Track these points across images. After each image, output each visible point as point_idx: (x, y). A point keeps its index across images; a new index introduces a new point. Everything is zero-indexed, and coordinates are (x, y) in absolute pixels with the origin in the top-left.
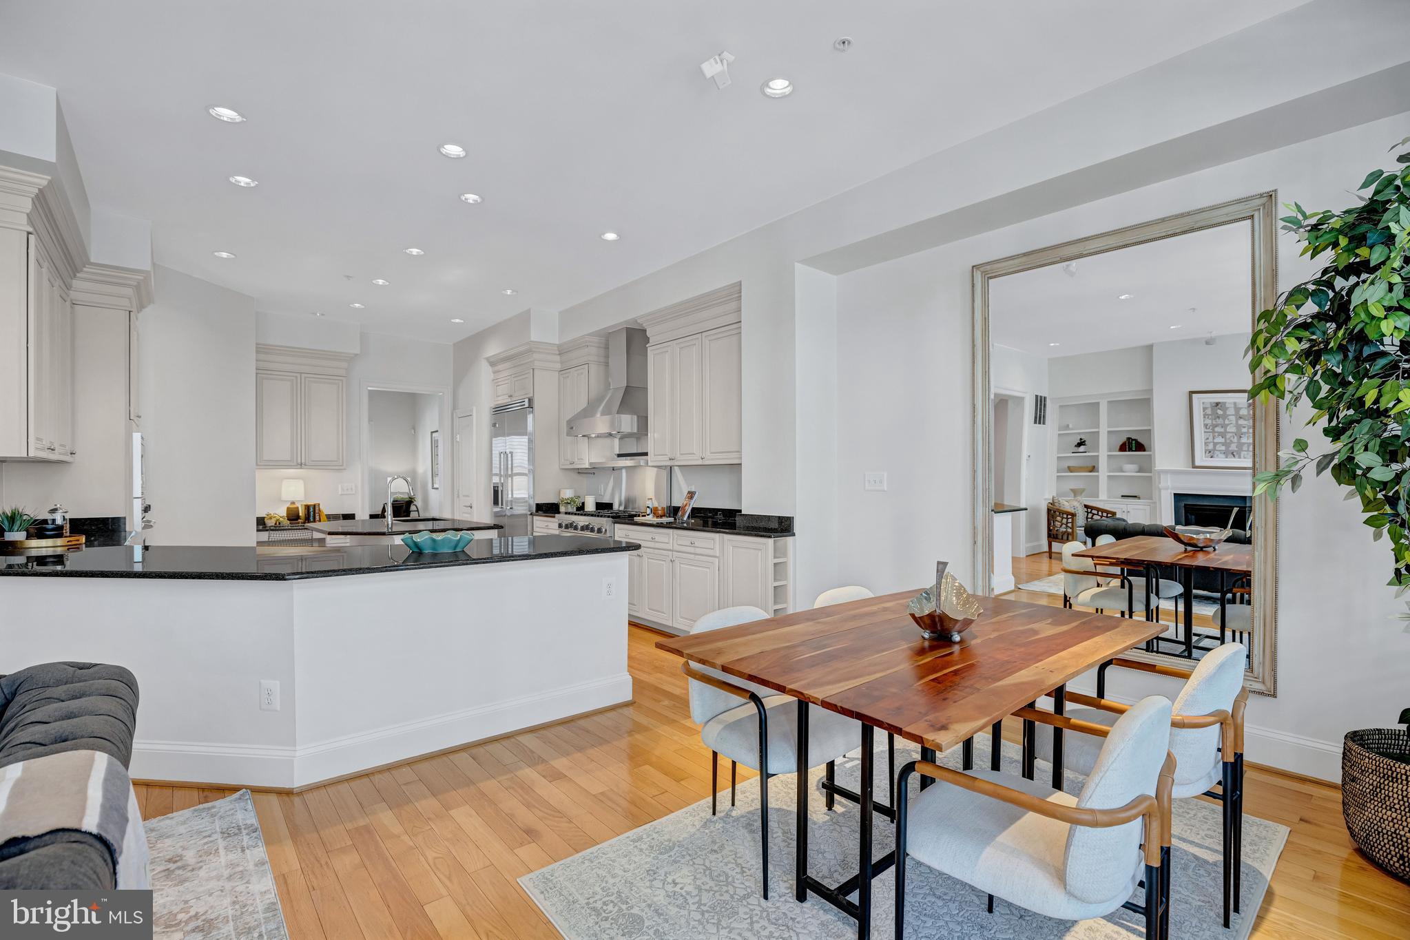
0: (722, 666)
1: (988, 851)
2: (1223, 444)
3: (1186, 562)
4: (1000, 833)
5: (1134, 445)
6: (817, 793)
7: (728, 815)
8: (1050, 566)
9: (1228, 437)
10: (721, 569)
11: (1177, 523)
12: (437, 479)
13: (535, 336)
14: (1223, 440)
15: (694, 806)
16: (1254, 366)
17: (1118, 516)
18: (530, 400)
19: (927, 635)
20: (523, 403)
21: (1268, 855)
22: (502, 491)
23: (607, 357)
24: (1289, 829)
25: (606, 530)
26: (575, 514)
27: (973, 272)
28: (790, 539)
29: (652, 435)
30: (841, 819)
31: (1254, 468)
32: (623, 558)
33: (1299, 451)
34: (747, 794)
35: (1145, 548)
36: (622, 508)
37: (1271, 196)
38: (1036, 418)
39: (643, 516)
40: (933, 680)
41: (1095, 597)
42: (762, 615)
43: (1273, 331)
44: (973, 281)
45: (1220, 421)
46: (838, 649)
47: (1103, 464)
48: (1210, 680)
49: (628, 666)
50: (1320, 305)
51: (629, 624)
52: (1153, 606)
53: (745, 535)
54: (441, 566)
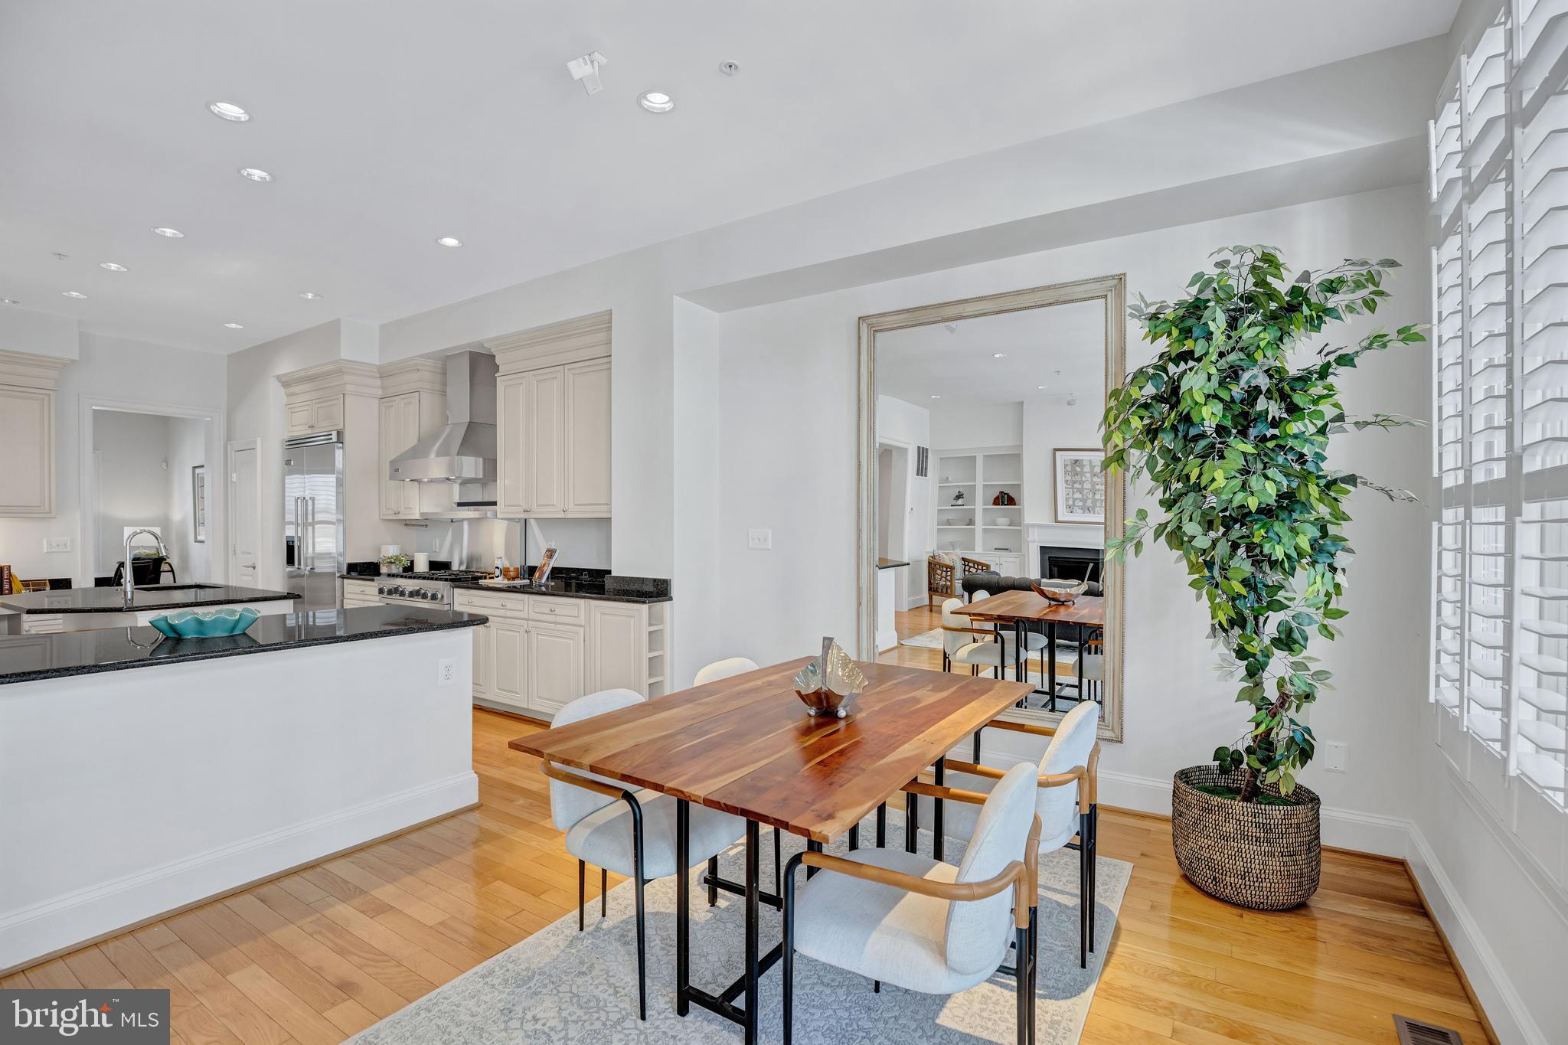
0: (591, 766)
1: (875, 935)
2: (1081, 500)
3: (1050, 617)
4: (886, 914)
5: (1006, 499)
6: (699, 888)
7: (598, 929)
8: (931, 620)
9: (1084, 493)
10: (587, 640)
11: (1043, 576)
12: (200, 529)
13: (345, 354)
14: (1080, 496)
15: (557, 923)
16: (1107, 439)
17: (992, 569)
18: (339, 433)
19: (812, 712)
20: (330, 437)
21: (1116, 892)
22: (299, 547)
23: (444, 384)
24: (1133, 865)
25: (443, 596)
26: (402, 577)
27: (859, 324)
28: (667, 604)
29: (502, 481)
30: (725, 915)
31: (1105, 524)
32: (466, 634)
33: (1140, 520)
34: (620, 901)
35: (1015, 603)
36: (463, 568)
37: (1121, 279)
38: (918, 469)
39: (491, 578)
40: (819, 763)
41: (972, 652)
42: (637, 698)
43: (1121, 409)
44: (859, 333)
45: (1078, 478)
46: (720, 734)
47: (979, 518)
48: (1070, 739)
49: (473, 761)
50: (1157, 389)
51: (474, 708)
52: (1022, 660)
53: (615, 600)
54: (211, 657)
